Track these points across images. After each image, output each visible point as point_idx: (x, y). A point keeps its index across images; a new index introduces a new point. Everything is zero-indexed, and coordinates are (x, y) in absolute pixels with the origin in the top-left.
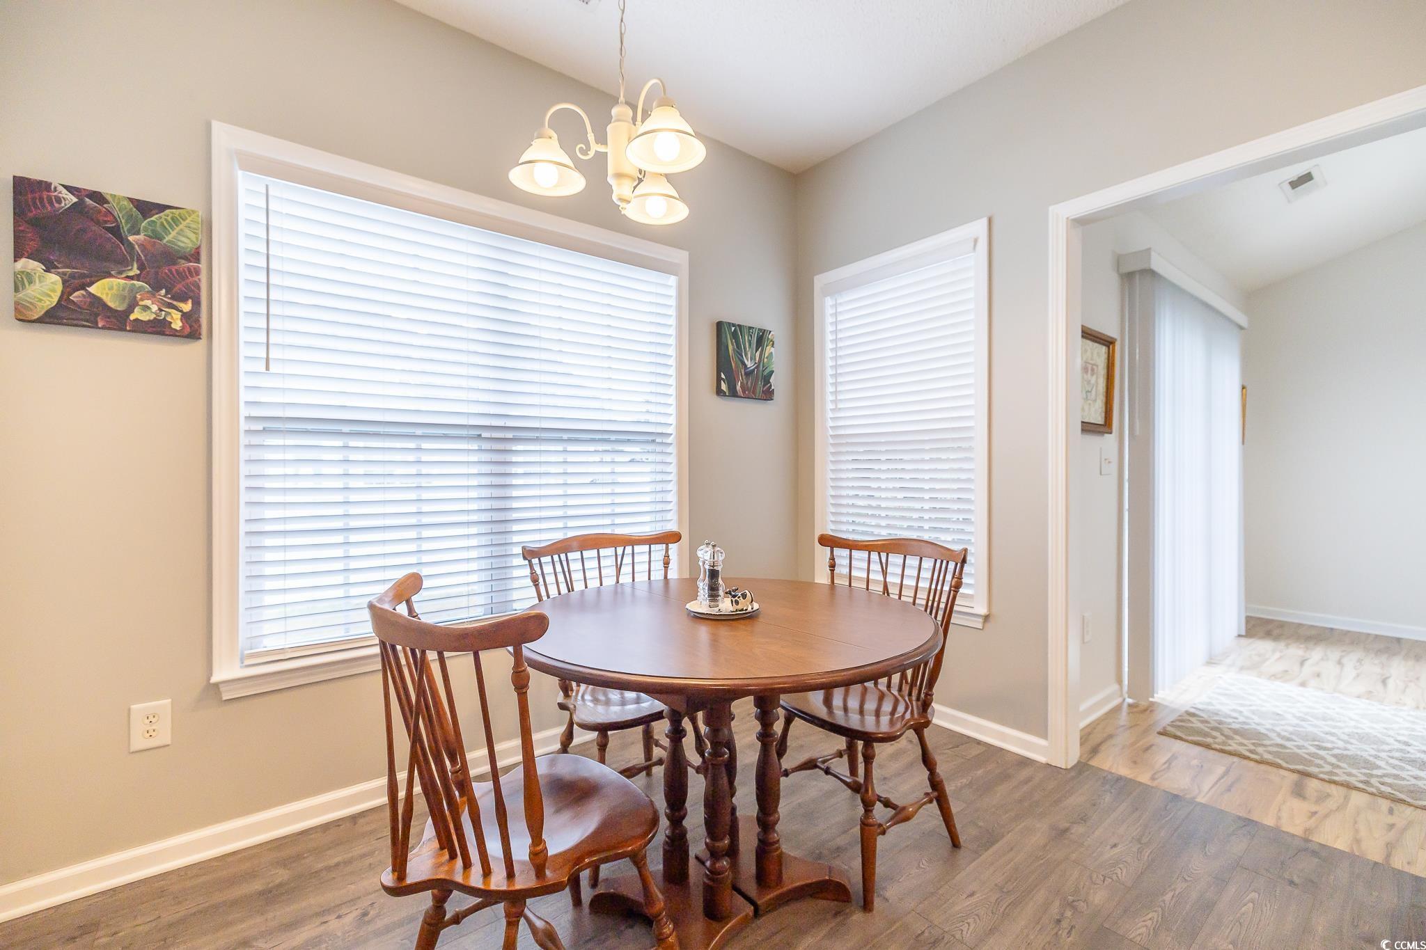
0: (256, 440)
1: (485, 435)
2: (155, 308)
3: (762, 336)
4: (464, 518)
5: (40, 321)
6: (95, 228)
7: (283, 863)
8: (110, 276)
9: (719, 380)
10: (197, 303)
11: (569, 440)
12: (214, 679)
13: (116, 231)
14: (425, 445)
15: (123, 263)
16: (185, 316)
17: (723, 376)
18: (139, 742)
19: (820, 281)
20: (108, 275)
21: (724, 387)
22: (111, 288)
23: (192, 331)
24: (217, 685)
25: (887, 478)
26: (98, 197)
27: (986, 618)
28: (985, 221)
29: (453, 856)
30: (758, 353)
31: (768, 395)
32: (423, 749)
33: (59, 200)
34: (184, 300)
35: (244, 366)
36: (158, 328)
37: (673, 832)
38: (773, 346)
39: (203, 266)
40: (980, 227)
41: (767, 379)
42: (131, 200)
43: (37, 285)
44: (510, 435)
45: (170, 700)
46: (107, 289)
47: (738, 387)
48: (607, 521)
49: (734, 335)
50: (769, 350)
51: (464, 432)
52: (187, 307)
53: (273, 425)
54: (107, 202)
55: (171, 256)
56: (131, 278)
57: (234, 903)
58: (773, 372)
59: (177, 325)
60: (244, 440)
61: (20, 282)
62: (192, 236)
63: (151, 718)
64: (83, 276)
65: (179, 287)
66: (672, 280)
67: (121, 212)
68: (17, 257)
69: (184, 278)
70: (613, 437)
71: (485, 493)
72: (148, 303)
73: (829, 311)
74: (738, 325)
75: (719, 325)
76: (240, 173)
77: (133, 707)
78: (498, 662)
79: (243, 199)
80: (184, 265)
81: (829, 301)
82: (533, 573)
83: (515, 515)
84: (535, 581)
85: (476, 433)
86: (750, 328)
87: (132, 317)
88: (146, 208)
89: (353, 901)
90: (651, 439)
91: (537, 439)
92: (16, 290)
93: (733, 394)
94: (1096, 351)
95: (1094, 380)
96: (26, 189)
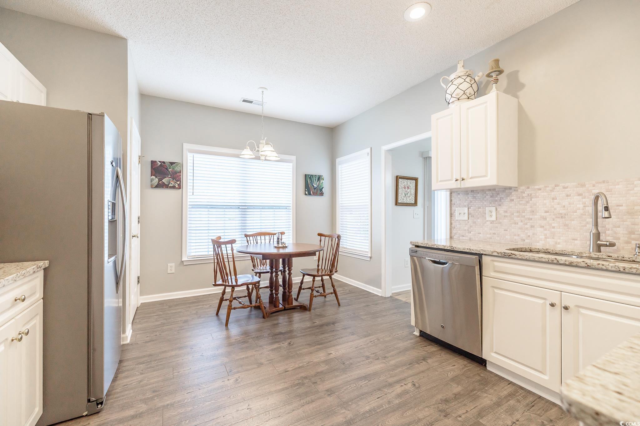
0: (190, 210)
1: (240, 207)
2: (173, 183)
3: (319, 178)
4: (235, 228)
5: (155, 187)
6: (163, 169)
7: (196, 299)
8: (166, 178)
9: (305, 190)
10: (180, 182)
11: (262, 208)
12: (182, 260)
13: (167, 169)
14: (226, 210)
15: (168, 175)
16: (178, 185)
17: (306, 190)
18: (169, 272)
19: (338, 160)
20: (165, 178)
21: (307, 193)
22: (166, 180)
23: (180, 187)
24: (183, 261)
25: (354, 219)
26: (164, 162)
27: (371, 257)
28: (370, 149)
29: (224, 282)
30: (318, 182)
31: (322, 194)
32: (219, 261)
33: (158, 164)
34: (178, 181)
35: (189, 194)
36: (174, 187)
37: (271, 293)
38: (323, 180)
39: (181, 174)
40: (368, 150)
41: (321, 190)
42: (169, 162)
43: (154, 181)
44: (246, 207)
45: (174, 264)
46: (165, 181)
47: (311, 193)
48: (273, 229)
49: (310, 178)
50: (322, 181)
51: (235, 207)
52: (179, 183)
53: (194, 206)
54: (165, 163)
55: (176, 173)
56: (169, 178)
57: (187, 303)
58: (323, 187)
59: (177, 187)
60: (188, 210)
61: (152, 180)
62: (180, 168)
63: (171, 267)
64: (161, 178)
65: (177, 179)
66: (291, 164)
67: (167, 164)
68: (151, 176)
69: (178, 177)
70: (274, 207)
71: (240, 222)
72: (172, 182)
73: (340, 169)
74: (312, 175)
75: (305, 175)
76: (188, 153)
77: (168, 264)
78: (229, 246)
79: (189, 158)
80: (178, 174)
81: (340, 166)
82: (247, 240)
83: (248, 227)
84: (248, 242)
85: (238, 207)
86: (315, 175)
87: (169, 186)
88: (172, 163)
89: (209, 304)
90: (286, 208)
91: (254, 208)
92: (151, 182)
93: (310, 194)
94: (409, 182)
95: (409, 190)
96: (153, 163)
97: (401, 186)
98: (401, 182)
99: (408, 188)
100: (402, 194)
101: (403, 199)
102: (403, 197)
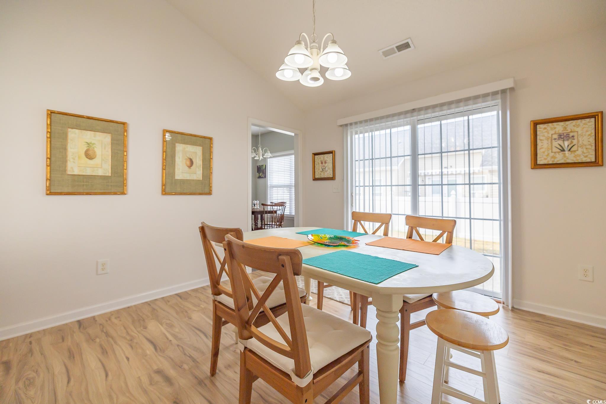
94: (326, 156)
95: (326, 165)
96: (258, 166)
97: (317, 162)
98: (318, 158)
99: (325, 162)
100: (319, 169)
101: (320, 174)
102: (320, 172)
